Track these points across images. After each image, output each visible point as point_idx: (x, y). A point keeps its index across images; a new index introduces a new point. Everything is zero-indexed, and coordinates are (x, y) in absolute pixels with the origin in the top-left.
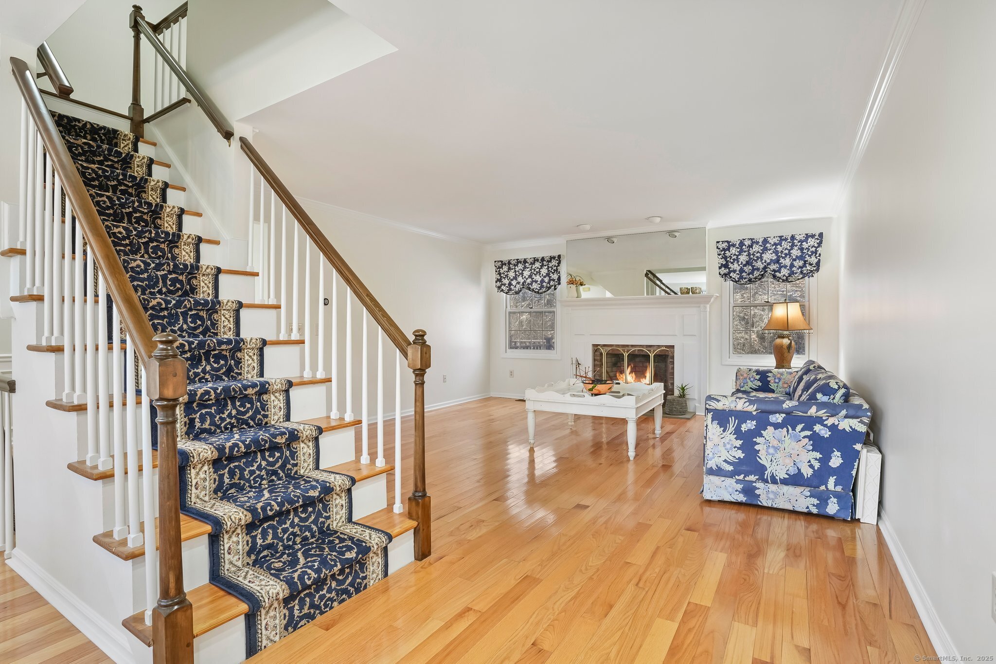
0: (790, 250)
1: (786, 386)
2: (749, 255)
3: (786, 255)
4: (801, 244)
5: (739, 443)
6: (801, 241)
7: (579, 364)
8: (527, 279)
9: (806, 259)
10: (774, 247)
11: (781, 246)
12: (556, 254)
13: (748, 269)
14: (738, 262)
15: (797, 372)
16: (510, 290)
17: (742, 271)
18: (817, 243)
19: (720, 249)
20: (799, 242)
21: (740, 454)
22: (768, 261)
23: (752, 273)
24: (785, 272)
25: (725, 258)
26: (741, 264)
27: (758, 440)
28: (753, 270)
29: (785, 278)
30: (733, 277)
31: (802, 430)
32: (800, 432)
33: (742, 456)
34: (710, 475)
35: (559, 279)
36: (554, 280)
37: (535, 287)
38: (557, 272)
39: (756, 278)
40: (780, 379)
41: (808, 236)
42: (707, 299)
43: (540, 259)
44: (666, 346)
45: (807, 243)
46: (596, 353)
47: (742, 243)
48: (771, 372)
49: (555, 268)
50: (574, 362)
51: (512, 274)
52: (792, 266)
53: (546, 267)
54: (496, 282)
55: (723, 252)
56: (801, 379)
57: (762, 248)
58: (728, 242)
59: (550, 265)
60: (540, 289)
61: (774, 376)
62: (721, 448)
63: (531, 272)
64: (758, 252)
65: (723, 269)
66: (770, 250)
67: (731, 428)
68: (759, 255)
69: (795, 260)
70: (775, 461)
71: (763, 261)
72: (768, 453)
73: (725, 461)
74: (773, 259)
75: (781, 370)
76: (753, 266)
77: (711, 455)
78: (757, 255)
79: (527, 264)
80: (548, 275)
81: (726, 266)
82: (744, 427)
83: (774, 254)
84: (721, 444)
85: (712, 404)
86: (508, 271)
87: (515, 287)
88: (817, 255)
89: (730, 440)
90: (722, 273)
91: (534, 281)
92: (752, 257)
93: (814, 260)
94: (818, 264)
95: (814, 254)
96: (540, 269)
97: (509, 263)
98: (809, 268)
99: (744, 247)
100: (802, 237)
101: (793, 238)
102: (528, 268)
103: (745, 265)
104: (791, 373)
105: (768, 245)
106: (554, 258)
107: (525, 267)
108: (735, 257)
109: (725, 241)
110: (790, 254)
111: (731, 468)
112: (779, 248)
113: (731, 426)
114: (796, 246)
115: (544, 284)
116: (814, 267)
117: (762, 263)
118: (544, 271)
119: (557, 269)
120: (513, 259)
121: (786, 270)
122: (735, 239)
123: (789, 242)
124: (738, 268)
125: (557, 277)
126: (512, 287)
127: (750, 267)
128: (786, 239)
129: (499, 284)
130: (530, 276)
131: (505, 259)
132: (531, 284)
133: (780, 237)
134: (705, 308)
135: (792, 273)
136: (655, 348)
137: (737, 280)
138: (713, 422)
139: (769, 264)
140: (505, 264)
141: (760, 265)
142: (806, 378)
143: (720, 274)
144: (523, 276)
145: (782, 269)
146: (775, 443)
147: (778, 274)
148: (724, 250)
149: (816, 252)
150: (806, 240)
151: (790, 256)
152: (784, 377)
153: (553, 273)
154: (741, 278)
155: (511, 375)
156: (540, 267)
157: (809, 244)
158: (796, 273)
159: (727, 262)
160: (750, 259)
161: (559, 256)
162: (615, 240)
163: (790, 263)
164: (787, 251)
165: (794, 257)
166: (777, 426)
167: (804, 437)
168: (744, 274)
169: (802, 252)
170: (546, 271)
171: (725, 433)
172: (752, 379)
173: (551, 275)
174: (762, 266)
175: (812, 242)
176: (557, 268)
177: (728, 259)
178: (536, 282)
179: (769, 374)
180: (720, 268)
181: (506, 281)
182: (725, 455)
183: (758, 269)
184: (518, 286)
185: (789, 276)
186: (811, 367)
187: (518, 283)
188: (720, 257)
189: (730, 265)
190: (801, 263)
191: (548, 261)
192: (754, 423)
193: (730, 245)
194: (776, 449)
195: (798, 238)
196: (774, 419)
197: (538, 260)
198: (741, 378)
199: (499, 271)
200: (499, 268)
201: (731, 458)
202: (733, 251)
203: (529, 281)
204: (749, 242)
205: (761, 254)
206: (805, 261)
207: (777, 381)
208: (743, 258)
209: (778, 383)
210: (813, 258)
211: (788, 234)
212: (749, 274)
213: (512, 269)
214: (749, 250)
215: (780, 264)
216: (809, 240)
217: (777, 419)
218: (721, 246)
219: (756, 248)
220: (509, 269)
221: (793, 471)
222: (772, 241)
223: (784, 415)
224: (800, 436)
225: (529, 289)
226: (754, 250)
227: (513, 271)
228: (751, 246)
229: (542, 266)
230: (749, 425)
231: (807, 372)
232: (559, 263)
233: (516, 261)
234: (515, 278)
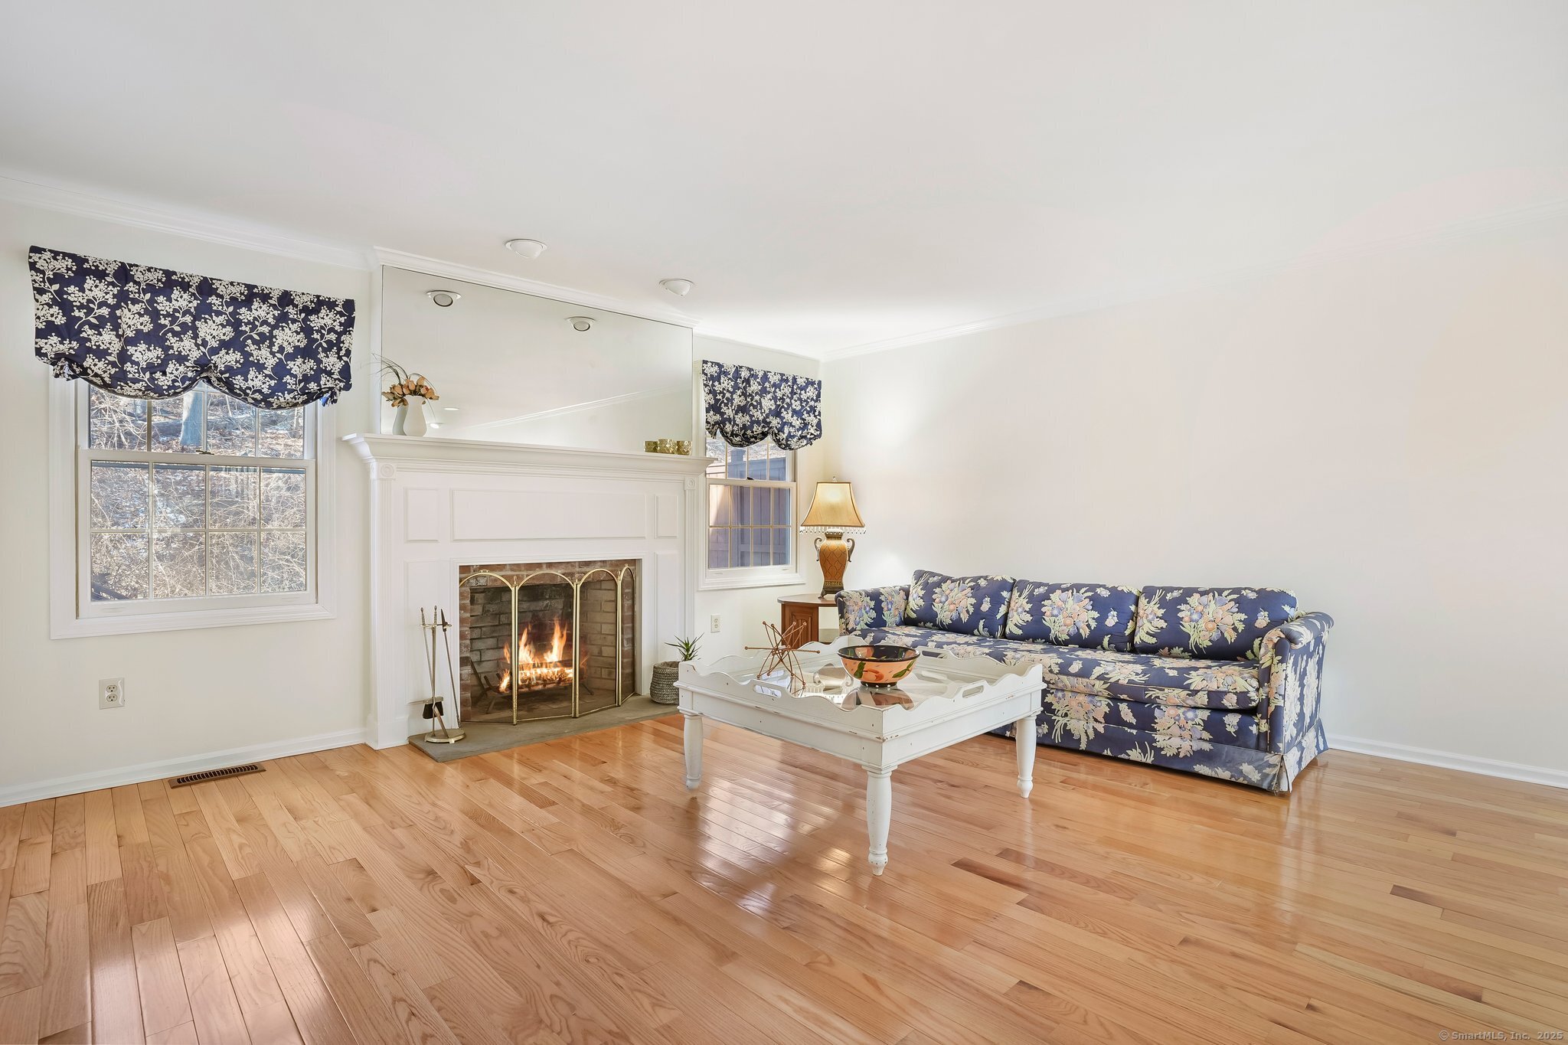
0: (790, 399)
2: (744, 394)
3: (788, 405)
4: (801, 393)
6: (802, 388)
7: (444, 623)
8: (214, 351)
9: (804, 417)
10: (774, 389)
11: (781, 390)
12: (340, 296)
13: (745, 419)
14: (733, 404)
16: (123, 376)
17: (736, 421)
18: (816, 396)
19: (706, 375)
20: (800, 388)
22: (767, 411)
25: (715, 393)
26: (736, 409)
35: (346, 372)
37: (252, 383)
38: (340, 350)
39: (756, 436)
41: (807, 382)
43: (275, 295)
45: (806, 392)
47: (737, 373)
49: (333, 337)
51: (134, 320)
53: (297, 326)
54: (42, 335)
55: (711, 382)
57: (761, 388)
59: (315, 323)
60: (275, 395)
63: (236, 333)
64: (757, 393)
65: (712, 413)
66: (769, 392)
74: (773, 408)
78: (755, 398)
79: (212, 300)
80: (303, 352)
81: (716, 409)
83: (773, 401)
88: (818, 413)
90: (711, 421)
91: (253, 364)
92: (749, 399)
94: (819, 426)
96: (273, 328)
97: (122, 275)
99: (740, 380)
100: (802, 382)
101: (795, 380)
102: (219, 313)
105: (768, 385)
106: (331, 305)
107: (205, 310)
109: (717, 364)
110: (791, 405)
112: (779, 393)
115: (289, 380)
116: (815, 429)
117: (762, 414)
118: (288, 337)
119: (339, 341)
120: (144, 263)
121: (787, 430)
122: (729, 363)
123: (790, 386)
124: (732, 416)
125: (341, 365)
127: (748, 418)
128: (787, 381)
129: (56, 345)
130: (230, 345)
131: (97, 254)
132: (237, 372)
133: (782, 375)
134: (692, 483)
135: (789, 436)
137: (730, 436)
140: (97, 276)
143: (708, 423)
144: (193, 336)
145: (784, 428)
147: (779, 434)
148: (712, 378)
149: (814, 408)
150: (806, 388)
151: (791, 408)
153: (323, 350)
154: (733, 433)
156: (272, 322)
157: (808, 394)
159: (717, 401)
161: (349, 304)
163: (788, 419)
164: (787, 400)
165: (793, 411)
168: (737, 427)
169: (800, 405)
170: (298, 340)
173: (318, 356)
175: (810, 392)
176: (338, 339)
177: (719, 397)
178: (260, 367)
180: (708, 411)
183: (757, 422)
184: (171, 370)
185: (787, 440)
187: (175, 361)
188: (708, 390)
191: (307, 311)
193: (722, 372)
195: (799, 381)
197: (263, 298)
199: (59, 293)
202: (725, 383)
203: (226, 358)
204: (747, 374)
205: (760, 397)
206: (804, 420)
210: (811, 415)
211: (790, 373)
212: (747, 429)
213: (136, 302)
214: (746, 387)
215: (782, 418)
216: (809, 388)
218: (709, 370)
219: (754, 386)
220: (122, 298)
222: (772, 379)
226: (752, 388)
227: (141, 308)
228: (747, 381)
229: (283, 319)
232: (349, 323)
233: (160, 274)
234: (154, 338)
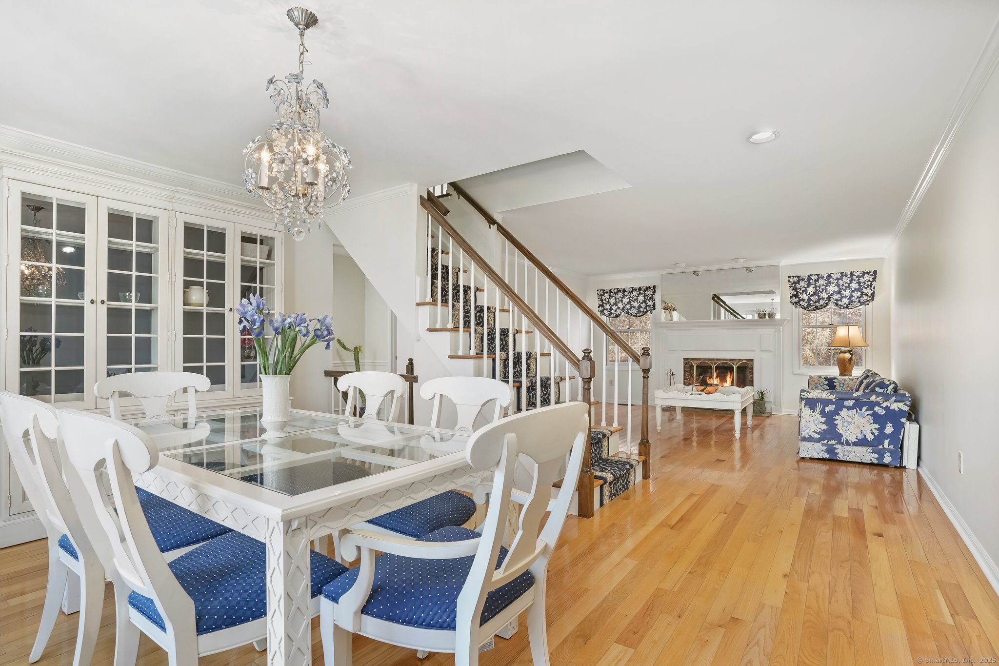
0: (849, 284)
1: (849, 389)
2: (815, 287)
3: (846, 287)
4: (859, 279)
5: (824, 419)
6: (859, 277)
7: (673, 374)
8: (626, 305)
9: (863, 291)
10: (836, 281)
11: (842, 281)
12: (652, 285)
13: (814, 298)
14: (806, 293)
15: (858, 379)
16: (611, 313)
17: (809, 300)
18: (872, 279)
19: (791, 282)
20: (857, 277)
21: (824, 427)
22: (832, 292)
23: (818, 301)
24: (845, 301)
25: (796, 289)
26: (809, 294)
27: (837, 417)
28: (819, 299)
29: (845, 306)
30: (802, 304)
31: (867, 410)
32: (865, 412)
33: (826, 428)
34: (803, 441)
35: (654, 305)
36: (650, 306)
37: (634, 311)
38: (652, 299)
39: (821, 306)
40: (844, 384)
41: (864, 273)
42: (781, 322)
43: (637, 289)
44: (746, 360)
45: (864, 278)
46: (687, 365)
47: (809, 278)
48: (837, 379)
49: (651, 296)
50: (669, 372)
51: (612, 301)
52: (851, 296)
53: (643, 295)
54: (599, 307)
55: (794, 285)
56: (861, 383)
57: (826, 282)
58: (798, 277)
59: (647, 293)
60: (638, 313)
61: (839, 382)
62: (811, 423)
63: (630, 300)
64: (823, 285)
65: (794, 298)
66: (833, 283)
67: (818, 410)
68: (824, 287)
69: (853, 291)
70: (848, 431)
71: (827, 292)
72: (844, 426)
73: (814, 432)
74: (836, 290)
75: (844, 377)
76: (819, 296)
77: (804, 428)
78: (822, 288)
79: (626, 293)
80: (644, 301)
81: (796, 296)
82: (827, 410)
83: (836, 287)
84: (811, 421)
85: (805, 394)
86: (610, 298)
87: (616, 311)
88: (872, 288)
89: (818, 418)
90: (793, 301)
91: (632, 307)
92: (818, 289)
93: (869, 292)
94: (873, 295)
95: (870, 287)
96: (637, 297)
97: (610, 291)
98: (865, 298)
99: (811, 281)
100: (859, 274)
101: (852, 274)
102: (627, 296)
103: (812, 295)
104: (853, 380)
105: (831, 280)
106: (650, 288)
107: (624, 295)
108: (804, 289)
109: (796, 276)
110: (849, 287)
111: (818, 436)
112: (841, 282)
113: (818, 409)
114: (855, 280)
115: (641, 309)
116: (870, 297)
117: (827, 294)
118: (641, 298)
120: (614, 288)
121: (846, 300)
122: (804, 274)
123: (849, 277)
124: (807, 298)
125: (652, 303)
126: (612, 311)
127: (817, 297)
128: (846, 275)
129: (601, 309)
130: (629, 303)
131: (607, 288)
132: (630, 309)
133: (842, 273)
134: (780, 329)
135: (851, 302)
136: (737, 361)
137: (806, 307)
138: (806, 407)
139: (832, 295)
140: (607, 293)
141: (824, 295)
142: (865, 382)
143: (791, 302)
144: (622, 302)
145: (844, 299)
146: (848, 419)
147: (839, 303)
148: (794, 283)
149: (871, 285)
150: (863, 276)
151: (850, 288)
152: (847, 382)
153: (649, 300)
154: (809, 305)
155: (611, 384)
156: (637, 295)
157: (865, 279)
158: (855, 302)
159: (797, 292)
160: (817, 290)
161: (654, 287)
162: (700, 273)
163: (849, 294)
164: (847, 285)
165: (853, 289)
166: (849, 408)
167: (868, 415)
168: (811, 302)
169: (860, 286)
170: (643, 299)
171: (814, 414)
172: (822, 384)
173: (647, 302)
174: (826, 296)
175: (867, 277)
177: (798, 290)
178: (634, 307)
179: (835, 381)
180: (791, 297)
181: (608, 307)
182: (814, 428)
183: (823, 299)
184: (618, 311)
185: (849, 304)
186: (870, 374)
187: (619, 308)
188: (791, 288)
189: (800, 295)
190: (859, 294)
191: (645, 291)
192: (834, 406)
193: (800, 279)
194: (849, 423)
195: (856, 274)
196: (847, 404)
197: (635, 290)
198: (813, 383)
199: (601, 298)
200: (601, 295)
201: (819, 430)
202: (802, 284)
203: (628, 306)
204: (816, 277)
205: (826, 286)
206: (862, 293)
207: (842, 385)
208: (811, 290)
209: (842, 387)
210: (869, 290)
211: (847, 271)
212: (815, 303)
213: (613, 297)
214: (816, 283)
215: (841, 294)
216: (866, 276)
217: (849, 403)
218: (792, 280)
219: (821, 282)
220: (610, 296)
221: (860, 437)
222: (834, 276)
223: (854, 401)
224: (865, 414)
225: (628, 313)
226: (820, 283)
227: (613, 298)
228: (817, 280)
229: (640, 294)
230: (830, 408)
231: (867, 377)
232: (654, 292)
233: (616, 290)
234: (616, 304)
